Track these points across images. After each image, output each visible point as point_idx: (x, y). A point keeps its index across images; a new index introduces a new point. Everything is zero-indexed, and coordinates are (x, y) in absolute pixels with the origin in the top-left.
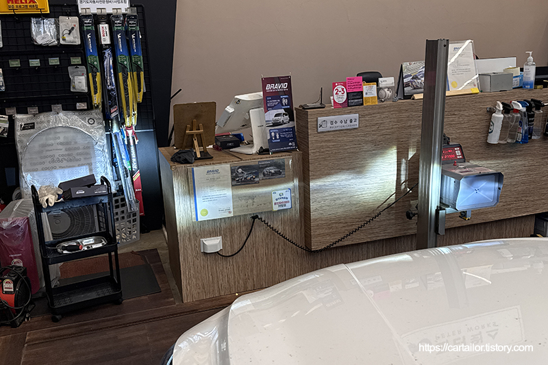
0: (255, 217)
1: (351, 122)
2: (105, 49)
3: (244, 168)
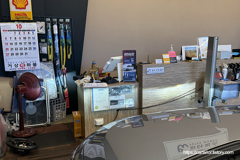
0: (118, 110)
1: (161, 70)
2: (55, 36)
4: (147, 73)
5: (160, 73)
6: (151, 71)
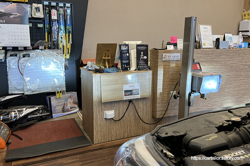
0: (130, 101)
1: (177, 57)
2: (53, 22)
4: (163, 60)
5: (176, 60)
6: (168, 57)
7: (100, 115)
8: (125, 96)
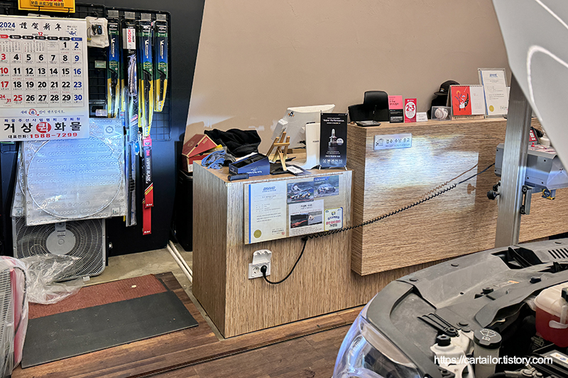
0: (304, 239)
1: (405, 141)
2: (131, 55)
3: (301, 185)
4: (376, 148)
6: (385, 143)
7: (241, 271)
8: (292, 227)
